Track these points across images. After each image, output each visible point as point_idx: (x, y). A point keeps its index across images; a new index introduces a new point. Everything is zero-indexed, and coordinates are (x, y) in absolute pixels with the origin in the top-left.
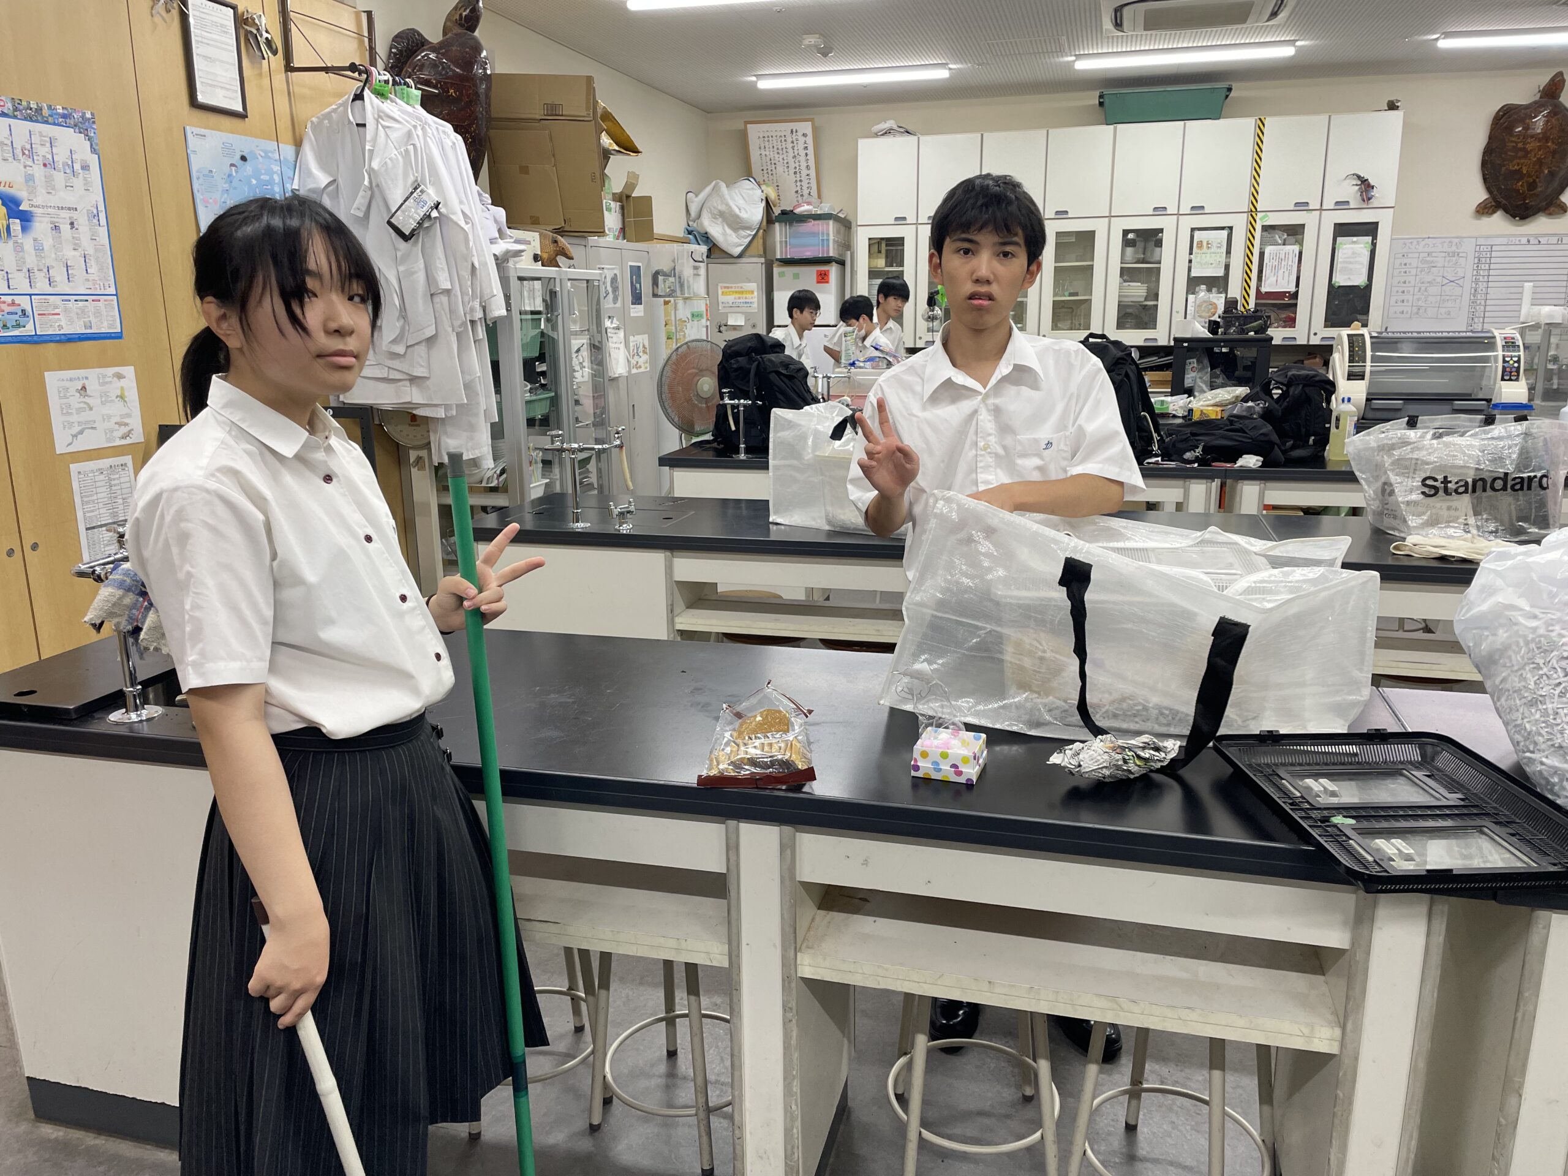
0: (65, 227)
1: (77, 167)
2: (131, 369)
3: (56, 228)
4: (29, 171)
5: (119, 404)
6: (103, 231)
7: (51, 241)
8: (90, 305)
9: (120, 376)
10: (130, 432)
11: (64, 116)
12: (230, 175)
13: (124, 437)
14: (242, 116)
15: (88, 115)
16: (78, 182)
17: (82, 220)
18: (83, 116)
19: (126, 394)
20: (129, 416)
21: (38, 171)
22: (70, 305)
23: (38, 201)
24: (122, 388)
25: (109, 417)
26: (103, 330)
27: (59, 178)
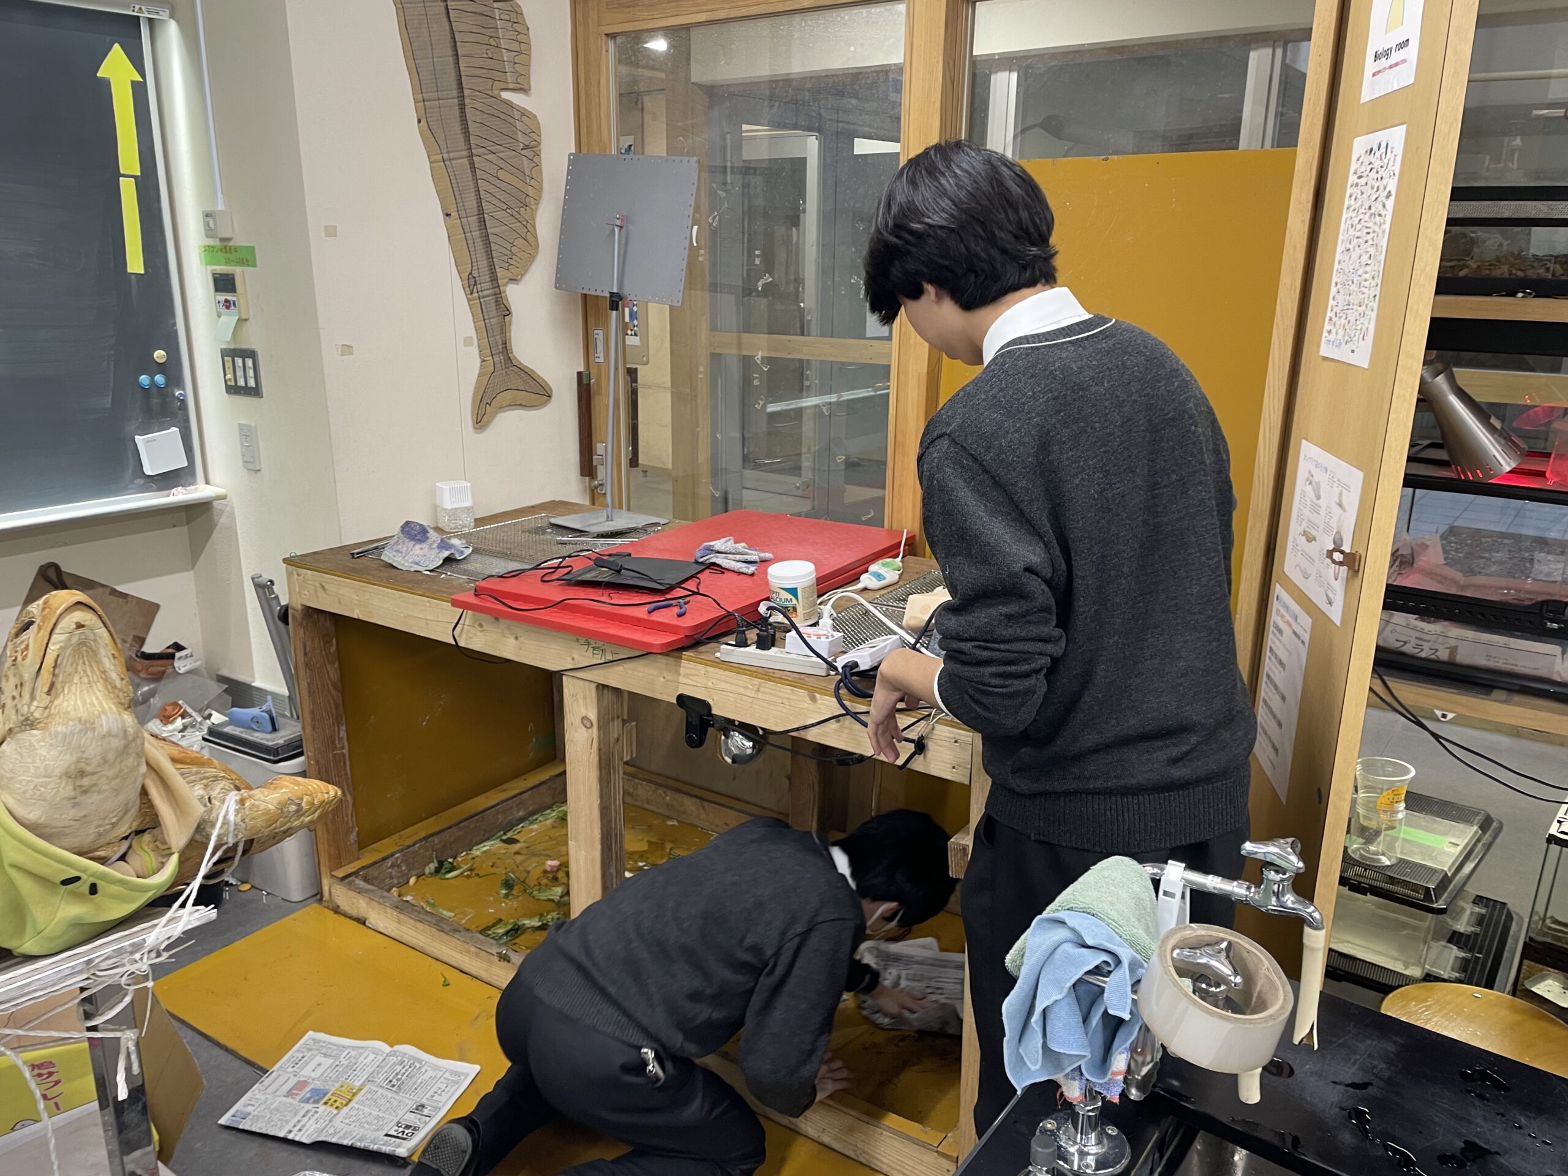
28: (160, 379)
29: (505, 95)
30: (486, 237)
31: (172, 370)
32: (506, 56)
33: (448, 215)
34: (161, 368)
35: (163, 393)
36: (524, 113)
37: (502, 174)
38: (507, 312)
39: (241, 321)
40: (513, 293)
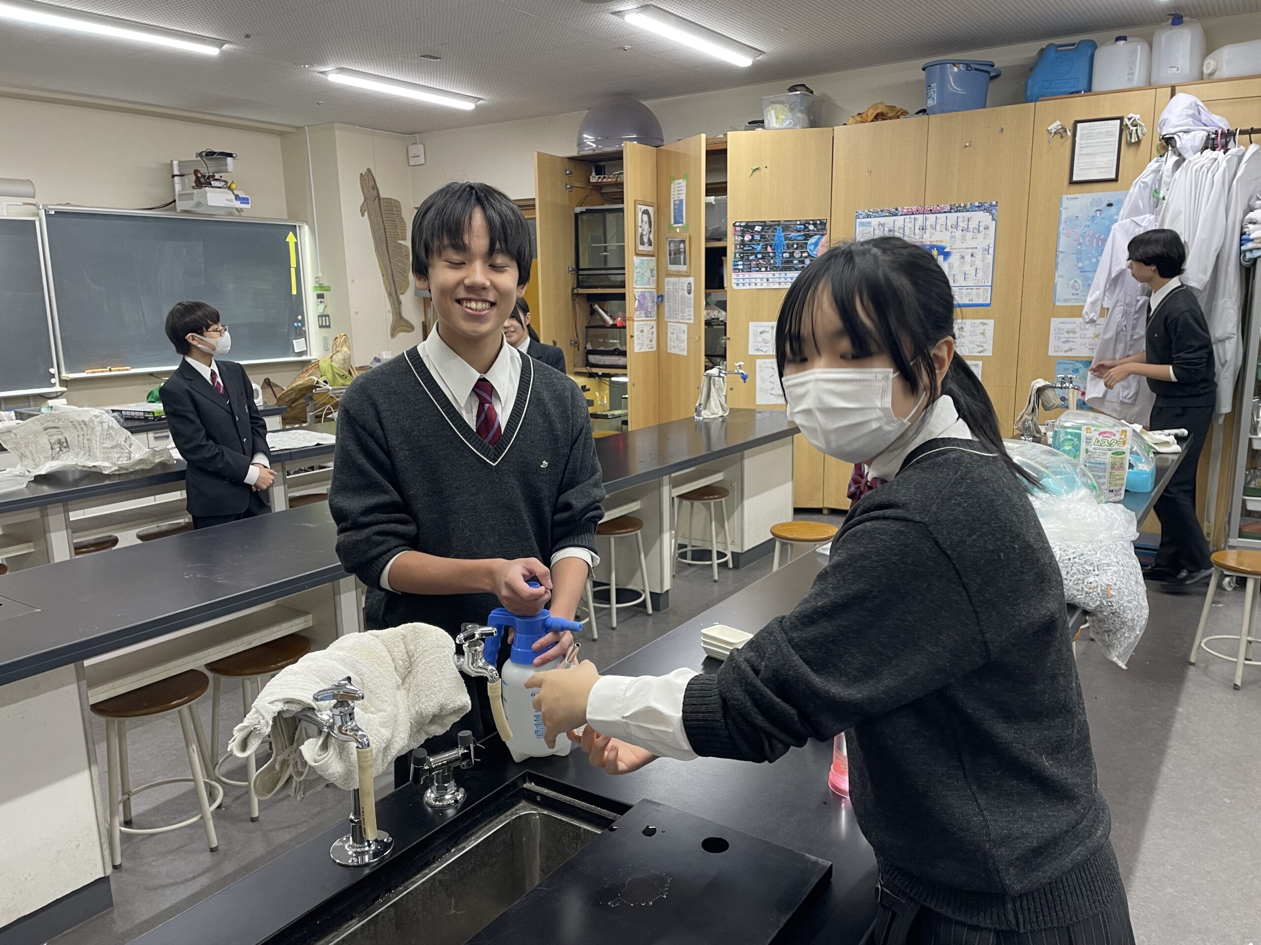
0: (968, 258)
1: (981, 228)
2: (993, 321)
3: (963, 257)
4: (953, 234)
5: (982, 336)
6: (990, 257)
7: (958, 264)
8: (974, 291)
9: (984, 324)
10: (984, 350)
11: (979, 207)
12: (1093, 217)
13: (980, 352)
14: (1115, 180)
15: (994, 203)
16: (981, 235)
17: (979, 254)
18: (991, 205)
19: (986, 332)
20: (985, 343)
21: (958, 234)
22: (964, 291)
23: (956, 247)
24: (984, 330)
25: (973, 342)
26: (980, 302)
27: (969, 235)
28: (299, 324)
29: (399, 242)
30: (394, 282)
31: (302, 322)
32: (399, 231)
33: (383, 276)
34: (300, 321)
35: (300, 328)
36: (404, 246)
37: (399, 264)
38: (400, 303)
39: (325, 307)
40: (402, 298)
